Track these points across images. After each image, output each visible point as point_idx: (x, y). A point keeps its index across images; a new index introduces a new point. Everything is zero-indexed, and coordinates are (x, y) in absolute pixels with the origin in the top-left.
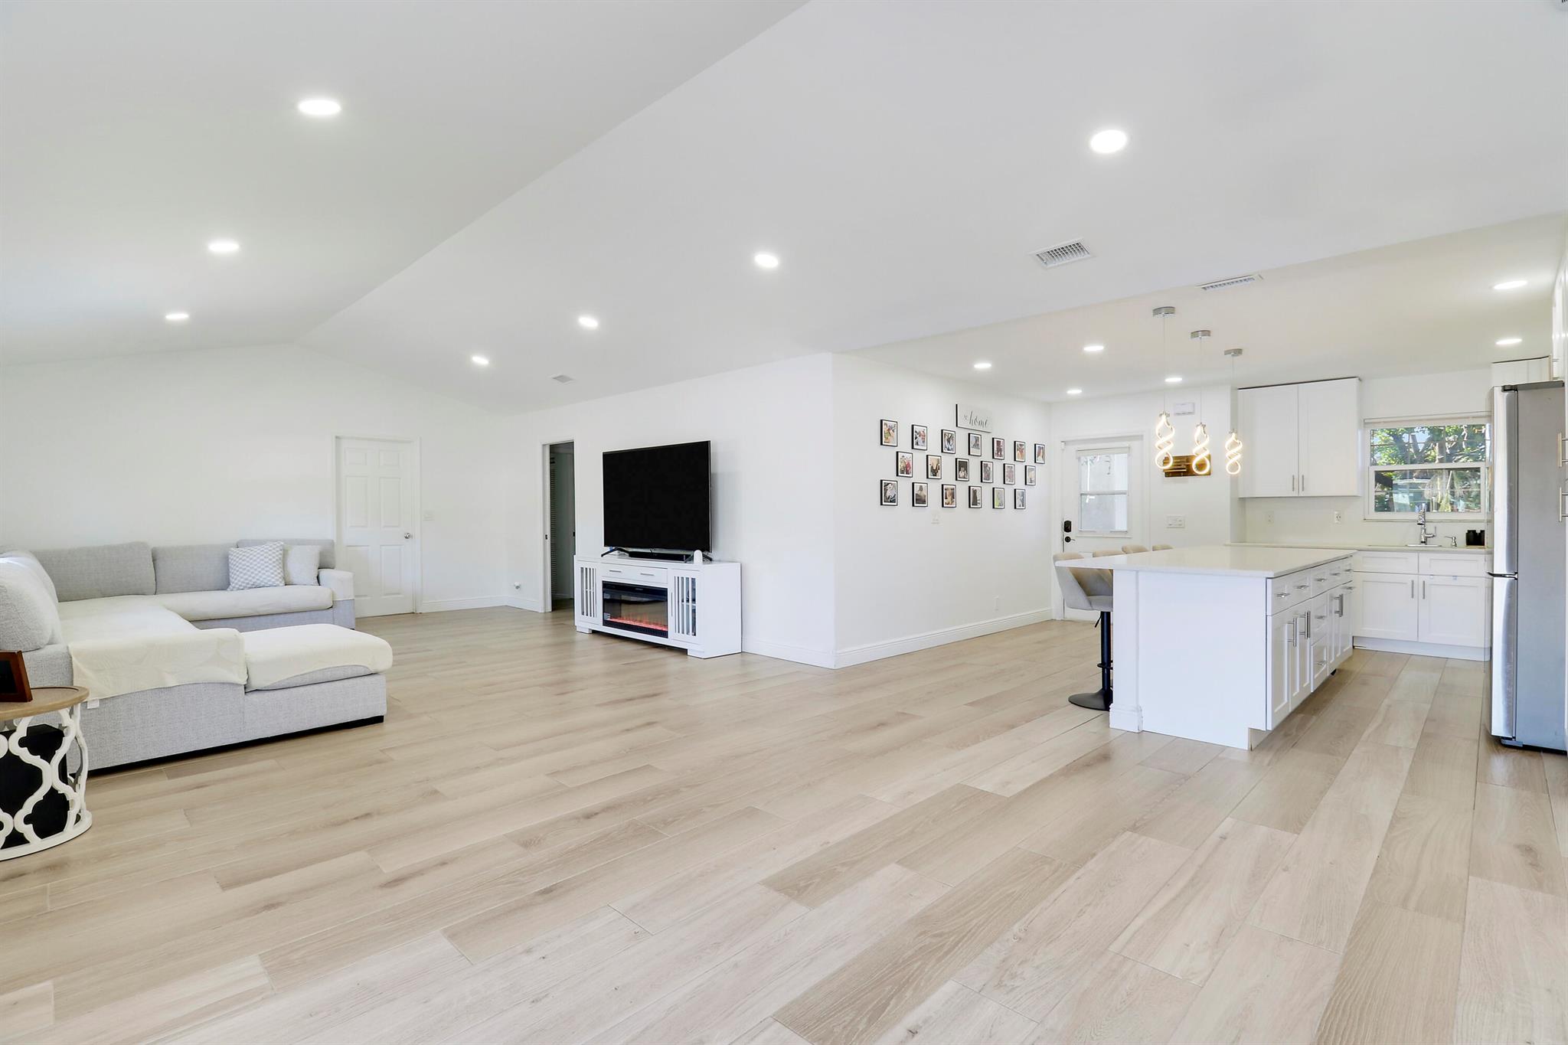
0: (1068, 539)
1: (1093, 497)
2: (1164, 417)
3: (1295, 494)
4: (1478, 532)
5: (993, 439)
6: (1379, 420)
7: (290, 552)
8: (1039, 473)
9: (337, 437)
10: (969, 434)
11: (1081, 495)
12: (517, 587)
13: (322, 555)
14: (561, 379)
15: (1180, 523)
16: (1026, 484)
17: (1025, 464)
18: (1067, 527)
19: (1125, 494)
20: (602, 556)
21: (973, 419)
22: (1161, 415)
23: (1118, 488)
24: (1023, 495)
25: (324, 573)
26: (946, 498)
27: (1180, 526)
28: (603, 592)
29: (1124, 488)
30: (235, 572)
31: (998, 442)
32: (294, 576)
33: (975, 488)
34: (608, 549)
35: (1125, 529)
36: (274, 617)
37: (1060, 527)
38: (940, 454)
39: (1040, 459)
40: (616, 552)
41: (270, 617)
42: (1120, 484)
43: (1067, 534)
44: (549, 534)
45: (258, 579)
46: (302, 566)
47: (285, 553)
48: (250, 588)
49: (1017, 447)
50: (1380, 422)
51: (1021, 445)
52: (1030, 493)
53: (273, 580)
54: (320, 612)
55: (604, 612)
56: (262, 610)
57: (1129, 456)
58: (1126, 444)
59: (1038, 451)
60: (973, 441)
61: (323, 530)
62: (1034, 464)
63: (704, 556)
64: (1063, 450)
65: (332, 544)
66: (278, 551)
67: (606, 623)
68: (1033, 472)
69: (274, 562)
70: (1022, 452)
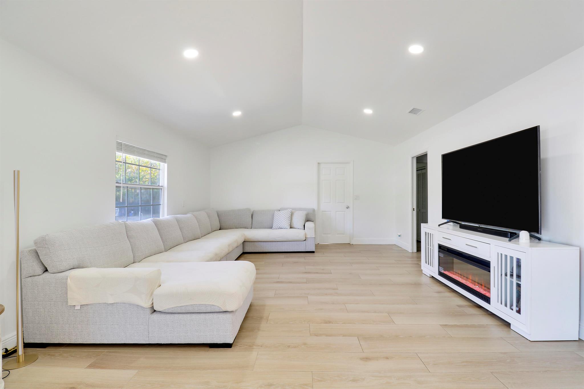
7: (294, 214)
9: (318, 163)
12: (399, 236)
13: (307, 215)
14: (414, 111)
20: (439, 225)
25: (308, 224)
28: (439, 251)
30: (276, 221)
32: (295, 225)
34: (445, 221)
36: (283, 242)
40: (451, 223)
41: (281, 243)
44: (415, 207)
45: (281, 225)
46: (298, 221)
47: (292, 214)
48: (279, 229)
53: (286, 226)
54: (300, 242)
55: (439, 266)
56: (278, 239)
61: (311, 204)
63: (531, 236)
65: (314, 210)
66: (289, 213)
67: (441, 274)
69: (287, 218)
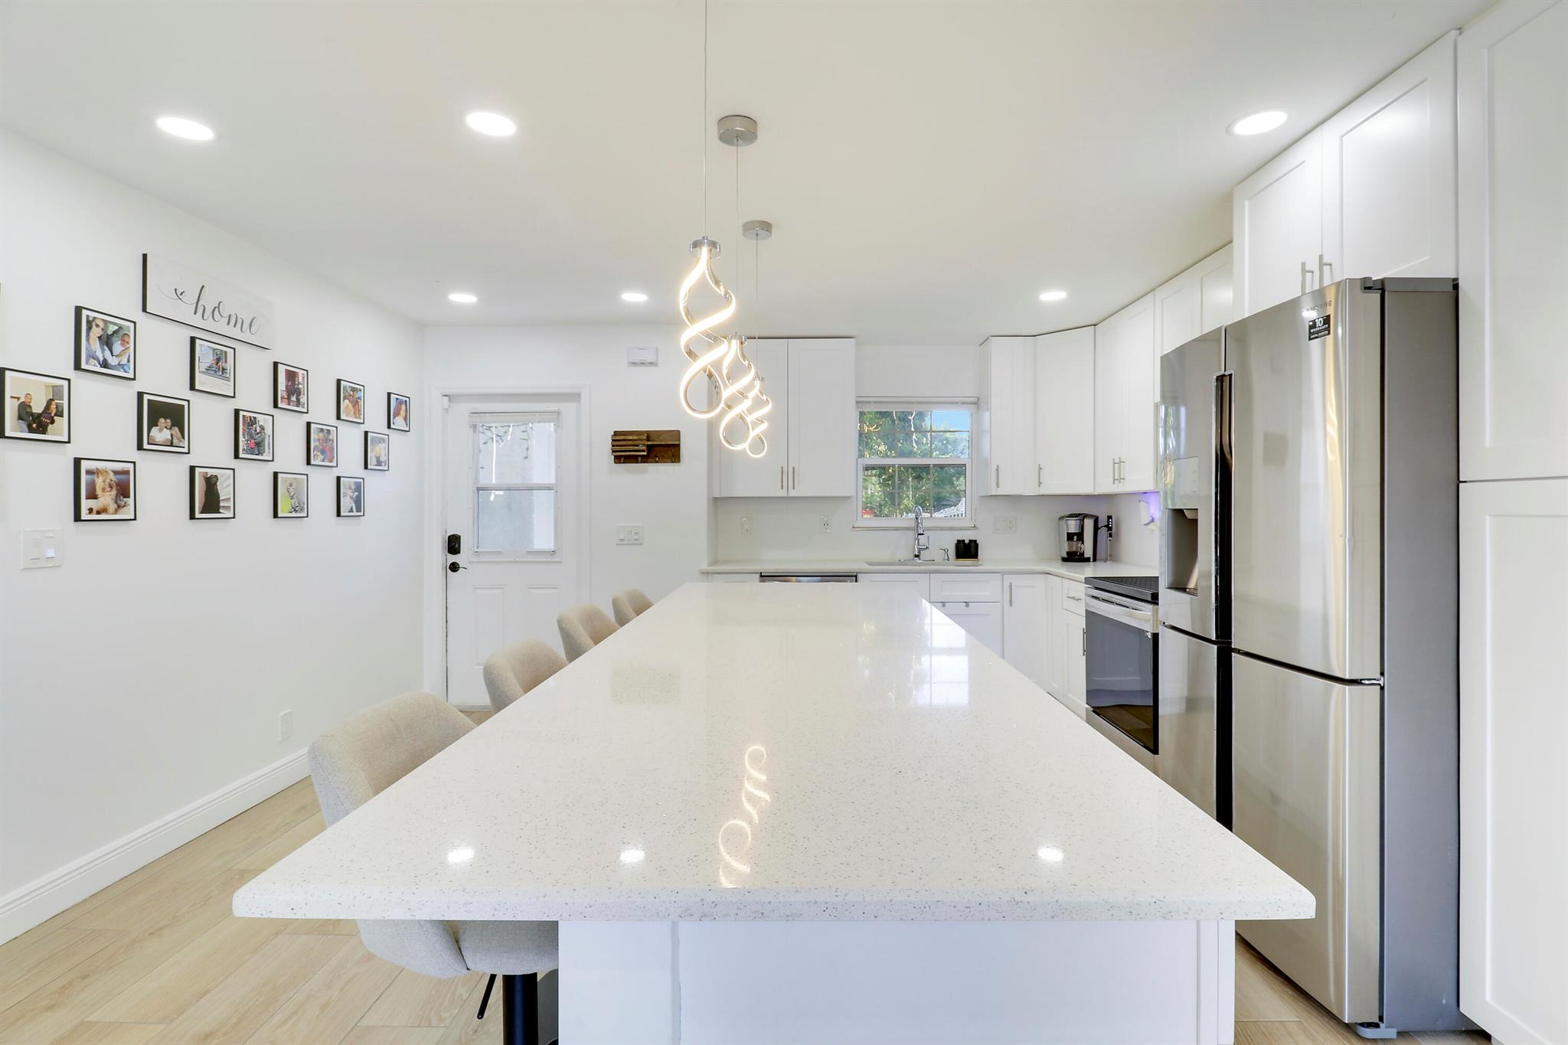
0: (454, 567)
1: (501, 493)
2: (705, 250)
3: (783, 493)
4: (967, 542)
5: (276, 364)
6: (869, 399)
8: (398, 447)
10: (193, 340)
11: (478, 489)
15: (636, 537)
16: (366, 467)
17: (364, 428)
18: (453, 545)
19: (549, 489)
21: (208, 301)
22: (696, 245)
23: (537, 479)
24: (358, 488)
26: (92, 495)
27: (637, 542)
29: (551, 479)
31: (291, 376)
33: (211, 472)
35: (551, 547)
37: (439, 545)
38: (70, 373)
39: (399, 422)
42: (542, 471)
43: (452, 558)
49: (345, 395)
50: (870, 402)
51: (354, 390)
52: (375, 486)
57: (557, 426)
58: (553, 406)
59: (396, 408)
60: (204, 357)
62: (387, 431)
64: (446, 410)
68: (382, 445)
70: (356, 403)
